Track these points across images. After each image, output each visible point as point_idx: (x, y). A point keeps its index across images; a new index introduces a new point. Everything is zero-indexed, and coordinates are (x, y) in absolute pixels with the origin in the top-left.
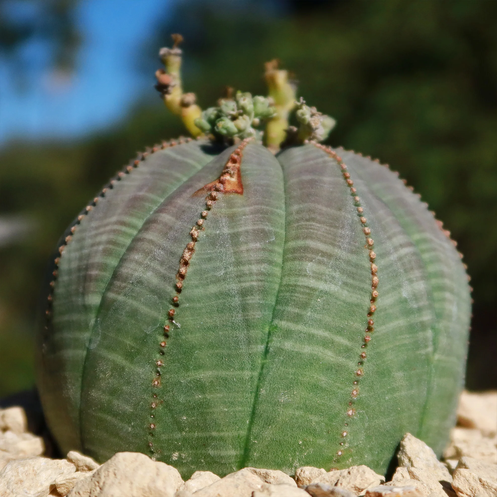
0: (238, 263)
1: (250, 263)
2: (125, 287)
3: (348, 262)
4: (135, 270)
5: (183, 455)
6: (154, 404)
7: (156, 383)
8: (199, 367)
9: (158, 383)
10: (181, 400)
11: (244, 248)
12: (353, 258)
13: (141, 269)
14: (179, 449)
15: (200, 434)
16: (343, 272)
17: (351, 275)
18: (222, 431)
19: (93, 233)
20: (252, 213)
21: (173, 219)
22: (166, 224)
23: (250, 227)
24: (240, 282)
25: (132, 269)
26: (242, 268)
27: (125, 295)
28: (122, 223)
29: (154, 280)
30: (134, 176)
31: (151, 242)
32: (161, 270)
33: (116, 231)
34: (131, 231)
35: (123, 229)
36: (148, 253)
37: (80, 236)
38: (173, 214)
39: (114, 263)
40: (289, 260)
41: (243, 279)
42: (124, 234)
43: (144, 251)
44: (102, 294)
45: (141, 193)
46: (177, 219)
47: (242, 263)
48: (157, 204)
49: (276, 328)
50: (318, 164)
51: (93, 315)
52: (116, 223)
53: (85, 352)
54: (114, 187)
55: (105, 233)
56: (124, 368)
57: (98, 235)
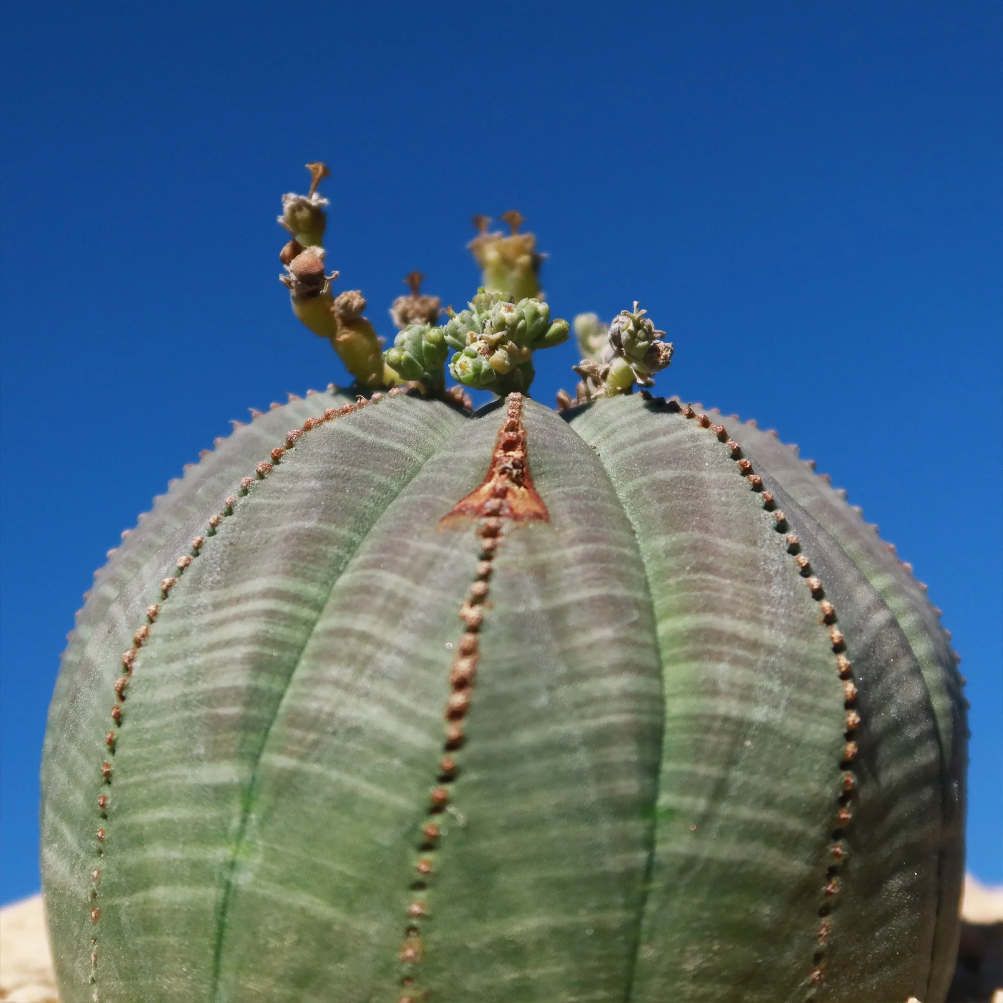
0: (575, 677)
1: (599, 673)
2: (318, 742)
3: (792, 657)
4: (340, 703)
7: (410, 953)
8: (507, 910)
9: (415, 953)
10: (470, 987)
11: (581, 640)
12: (802, 646)
13: (352, 700)
16: (787, 679)
17: (802, 684)
19: (209, 617)
20: (581, 562)
21: (407, 583)
22: (391, 596)
23: (585, 594)
24: (583, 717)
25: (329, 700)
26: (585, 687)
27: (318, 760)
28: (279, 595)
29: (390, 724)
30: (279, 485)
31: (365, 637)
32: (405, 700)
33: (271, 614)
34: (305, 613)
35: (287, 608)
36: (362, 663)
37: (176, 625)
38: (404, 572)
39: (276, 687)
40: (675, 660)
41: (590, 711)
42: (291, 620)
43: (352, 659)
44: (255, 758)
45: (309, 524)
46: (418, 583)
47: (583, 676)
48: (351, 547)
49: (671, 812)
50: (679, 442)
51: (236, 807)
52: (266, 594)
53: (222, 892)
54: (237, 510)
55: (240, 617)
56: (327, 926)
57: (222, 623)
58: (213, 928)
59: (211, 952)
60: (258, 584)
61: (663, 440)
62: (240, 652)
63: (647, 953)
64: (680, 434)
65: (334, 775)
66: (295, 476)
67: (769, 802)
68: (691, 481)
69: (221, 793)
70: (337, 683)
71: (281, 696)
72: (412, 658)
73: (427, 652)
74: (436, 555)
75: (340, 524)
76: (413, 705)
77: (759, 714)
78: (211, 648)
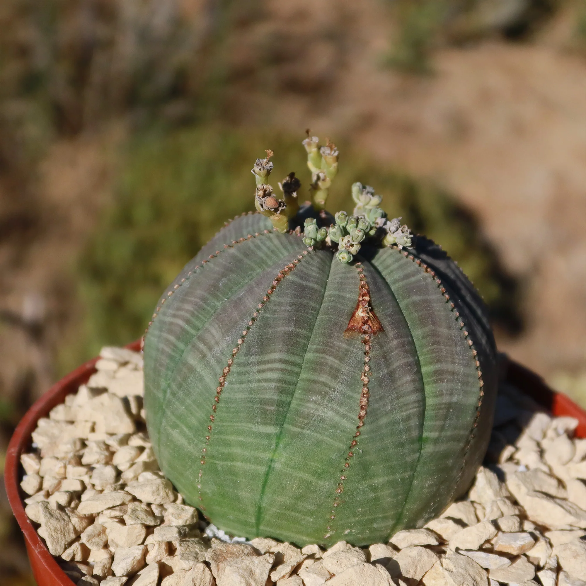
0: (399, 397)
1: (407, 394)
2: (309, 423)
3: (465, 375)
4: (316, 410)
5: (353, 531)
6: (336, 504)
7: (340, 491)
8: (373, 476)
9: (341, 490)
10: (358, 499)
12: (468, 370)
13: (321, 408)
14: (351, 528)
15: (370, 517)
16: (463, 383)
17: (467, 384)
18: (387, 512)
19: (256, 368)
20: (397, 348)
21: (337, 361)
22: (332, 367)
23: (400, 363)
24: (402, 412)
25: (312, 409)
26: (402, 400)
27: (309, 429)
28: (286, 362)
29: (337, 418)
30: (275, 308)
31: (324, 384)
32: (341, 410)
33: (283, 370)
34: (296, 369)
35: (289, 368)
36: (324, 395)
37: (242, 369)
38: (335, 356)
39: (288, 400)
40: (428, 383)
41: (404, 409)
42: (291, 373)
43: (320, 393)
44: (282, 425)
45: (291, 329)
46: (341, 362)
47: (402, 396)
48: (308, 338)
49: (427, 438)
50: (419, 281)
51: (274, 441)
52: (280, 361)
53: (267, 469)
54: (259, 319)
55: (271, 370)
56: (311, 483)
57: (264, 371)
58: (262, 479)
59: (261, 486)
60: (276, 356)
61: (413, 279)
62: (273, 385)
63: (416, 482)
64: (419, 277)
65: (315, 435)
66: (280, 304)
67: (456, 428)
68: (425, 301)
69: (268, 436)
70: (315, 402)
71: (289, 403)
72: (344, 394)
73: (349, 393)
74: (347, 350)
75: (302, 328)
76: (346, 413)
77: (455, 399)
78: (259, 381)
